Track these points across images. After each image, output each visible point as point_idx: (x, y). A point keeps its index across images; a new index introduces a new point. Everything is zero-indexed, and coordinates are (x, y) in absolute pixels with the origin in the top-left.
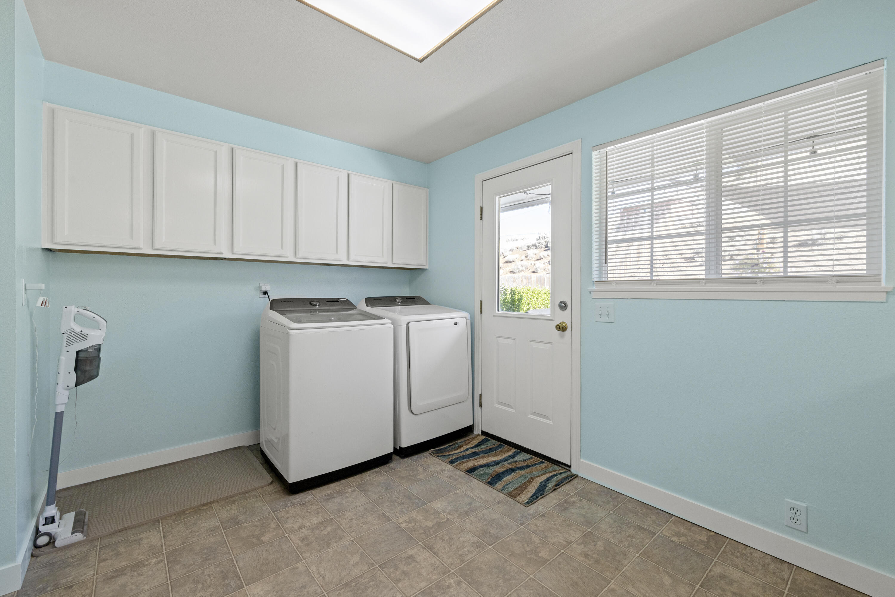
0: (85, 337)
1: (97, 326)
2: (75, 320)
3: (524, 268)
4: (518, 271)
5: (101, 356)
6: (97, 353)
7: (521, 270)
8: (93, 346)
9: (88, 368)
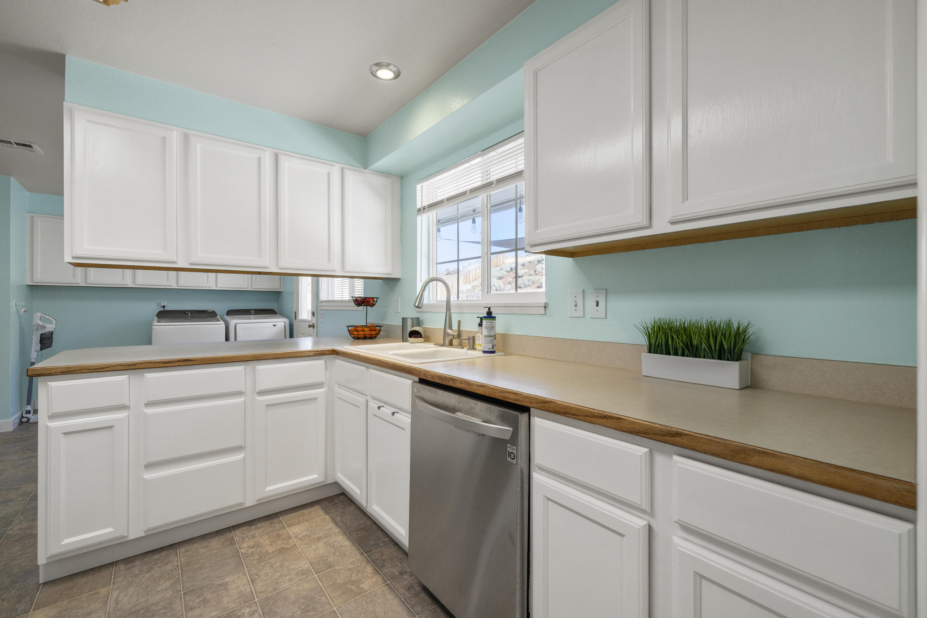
0: (45, 327)
1: (51, 322)
2: (40, 319)
3: (530, 283)
4: (525, 286)
5: (53, 337)
6: (50, 335)
7: (527, 285)
8: (48, 332)
9: (47, 342)
